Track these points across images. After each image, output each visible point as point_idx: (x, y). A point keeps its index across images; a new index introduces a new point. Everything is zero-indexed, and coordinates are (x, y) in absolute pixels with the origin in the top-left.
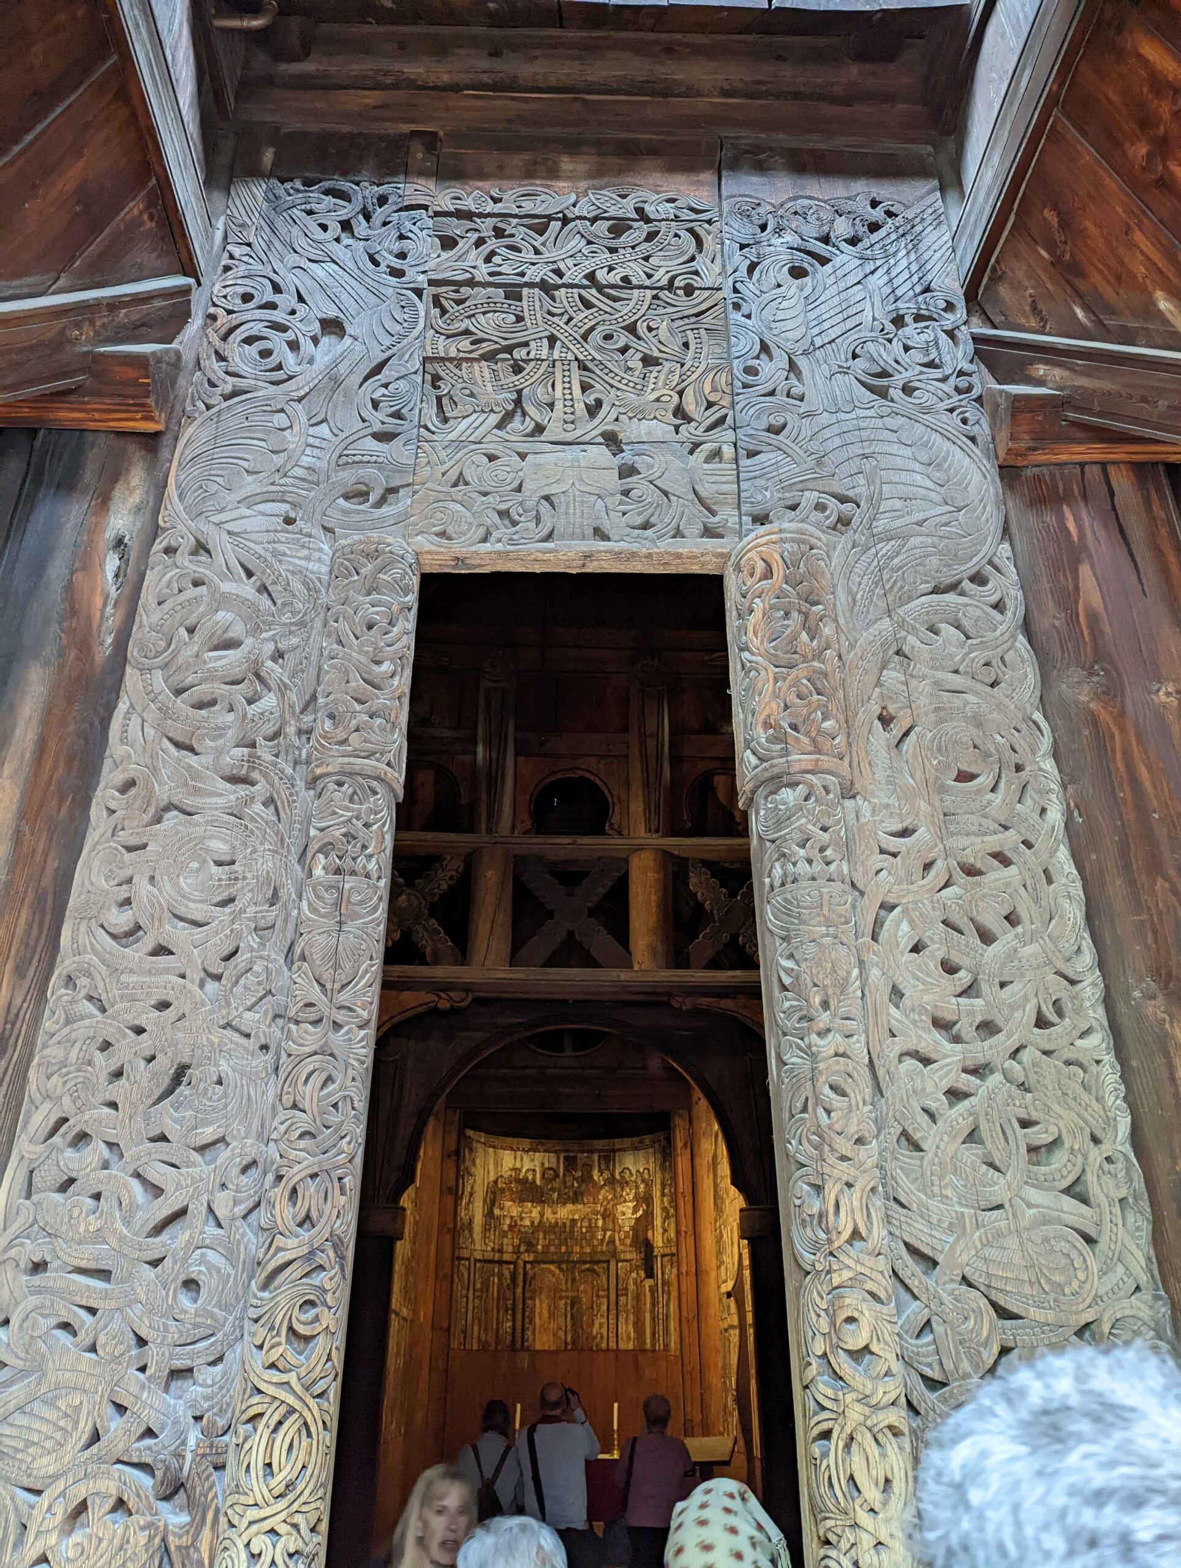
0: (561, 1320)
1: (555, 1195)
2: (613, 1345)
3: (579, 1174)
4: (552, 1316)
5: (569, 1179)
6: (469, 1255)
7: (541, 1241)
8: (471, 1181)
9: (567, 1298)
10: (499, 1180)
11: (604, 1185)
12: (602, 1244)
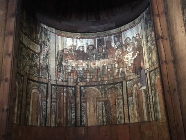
0: (100, 112)
1: (94, 56)
2: (127, 121)
3: (105, 46)
4: (96, 110)
5: (100, 49)
6: (46, 82)
7: (88, 77)
8: (47, 48)
9: (103, 101)
10: (65, 50)
11: (118, 48)
12: (118, 75)
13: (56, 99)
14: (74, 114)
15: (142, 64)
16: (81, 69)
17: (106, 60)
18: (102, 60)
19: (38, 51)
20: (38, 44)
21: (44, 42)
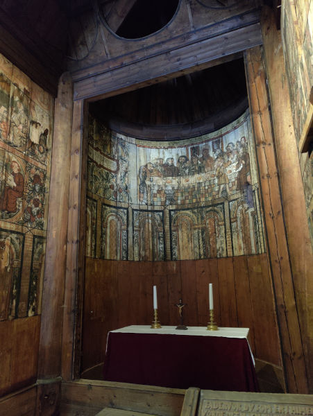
0: (196, 242)
1: (187, 171)
2: (230, 254)
3: (201, 156)
4: (190, 239)
5: (195, 160)
6: (126, 206)
7: (180, 198)
8: (125, 164)
9: (199, 228)
10: (149, 165)
11: (217, 158)
12: (218, 193)
13: (140, 227)
14: (162, 246)
15: (248, 178)
16: (170, 188)
17: (203, 175)
18: (197, 176)
19: (114, 168)
20: (113, 159)
21: (121, 156)
